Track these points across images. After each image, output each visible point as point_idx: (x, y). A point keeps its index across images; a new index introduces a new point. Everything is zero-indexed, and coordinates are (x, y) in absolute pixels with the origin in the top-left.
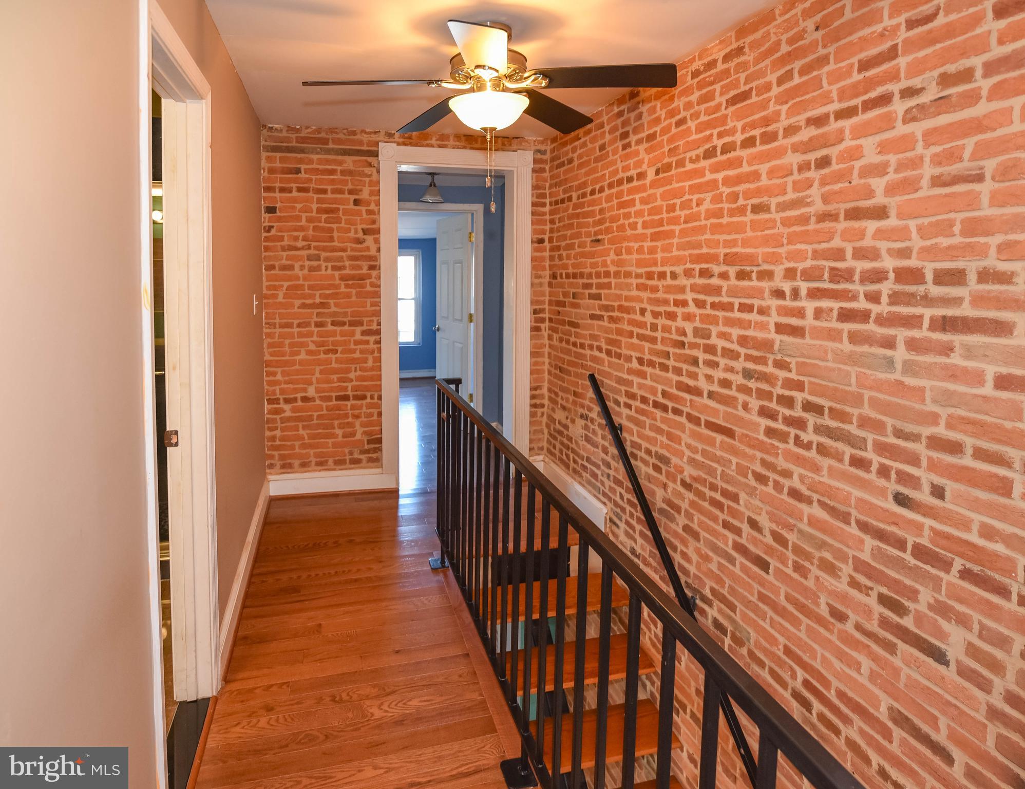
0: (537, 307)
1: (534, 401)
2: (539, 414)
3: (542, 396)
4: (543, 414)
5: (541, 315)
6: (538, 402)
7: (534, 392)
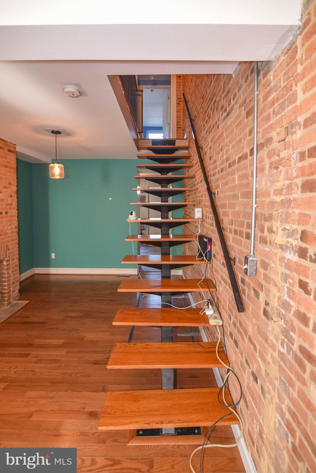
0: (179, 97)
1: (178, 126)
2: (180, 130)
3: (181, 125)
4: (181, 130)
5: (180, 100)
6: (179, 126)
7: (178, 123)
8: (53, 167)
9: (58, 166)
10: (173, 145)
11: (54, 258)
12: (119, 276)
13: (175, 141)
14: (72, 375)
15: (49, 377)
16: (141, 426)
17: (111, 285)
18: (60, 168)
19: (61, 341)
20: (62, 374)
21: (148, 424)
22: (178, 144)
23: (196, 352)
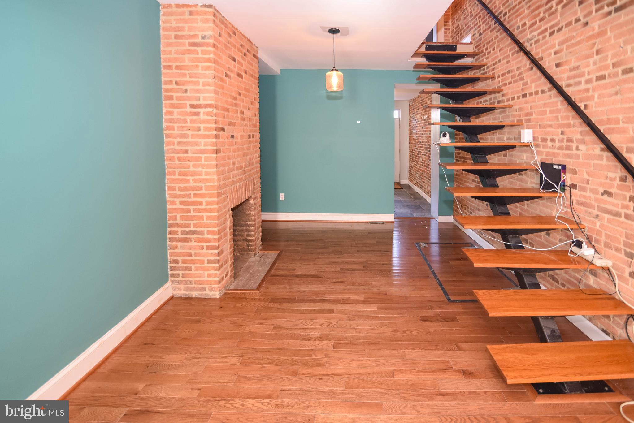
1: (445, 27)
3: (449, 25)
4: (449, 32)
6: (447, 27)
7: (445, 23)
8: (330, 77)
9: (337, 75)
10: (453, 51)
11: (283, 199)
12: (370, 223)
13: (456, 46)
14: (407, 332)
15: (378, 334)
16: (558, 379)
17: (369, 233)
18: (339, 76)
19: (361, 297)
20: (393, 332)
21: (565, 376)
22: (460, 49)
23: (582, 299)
